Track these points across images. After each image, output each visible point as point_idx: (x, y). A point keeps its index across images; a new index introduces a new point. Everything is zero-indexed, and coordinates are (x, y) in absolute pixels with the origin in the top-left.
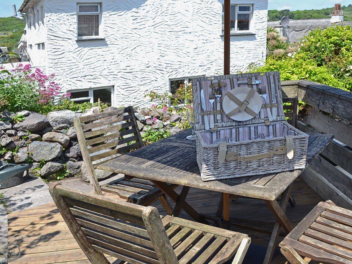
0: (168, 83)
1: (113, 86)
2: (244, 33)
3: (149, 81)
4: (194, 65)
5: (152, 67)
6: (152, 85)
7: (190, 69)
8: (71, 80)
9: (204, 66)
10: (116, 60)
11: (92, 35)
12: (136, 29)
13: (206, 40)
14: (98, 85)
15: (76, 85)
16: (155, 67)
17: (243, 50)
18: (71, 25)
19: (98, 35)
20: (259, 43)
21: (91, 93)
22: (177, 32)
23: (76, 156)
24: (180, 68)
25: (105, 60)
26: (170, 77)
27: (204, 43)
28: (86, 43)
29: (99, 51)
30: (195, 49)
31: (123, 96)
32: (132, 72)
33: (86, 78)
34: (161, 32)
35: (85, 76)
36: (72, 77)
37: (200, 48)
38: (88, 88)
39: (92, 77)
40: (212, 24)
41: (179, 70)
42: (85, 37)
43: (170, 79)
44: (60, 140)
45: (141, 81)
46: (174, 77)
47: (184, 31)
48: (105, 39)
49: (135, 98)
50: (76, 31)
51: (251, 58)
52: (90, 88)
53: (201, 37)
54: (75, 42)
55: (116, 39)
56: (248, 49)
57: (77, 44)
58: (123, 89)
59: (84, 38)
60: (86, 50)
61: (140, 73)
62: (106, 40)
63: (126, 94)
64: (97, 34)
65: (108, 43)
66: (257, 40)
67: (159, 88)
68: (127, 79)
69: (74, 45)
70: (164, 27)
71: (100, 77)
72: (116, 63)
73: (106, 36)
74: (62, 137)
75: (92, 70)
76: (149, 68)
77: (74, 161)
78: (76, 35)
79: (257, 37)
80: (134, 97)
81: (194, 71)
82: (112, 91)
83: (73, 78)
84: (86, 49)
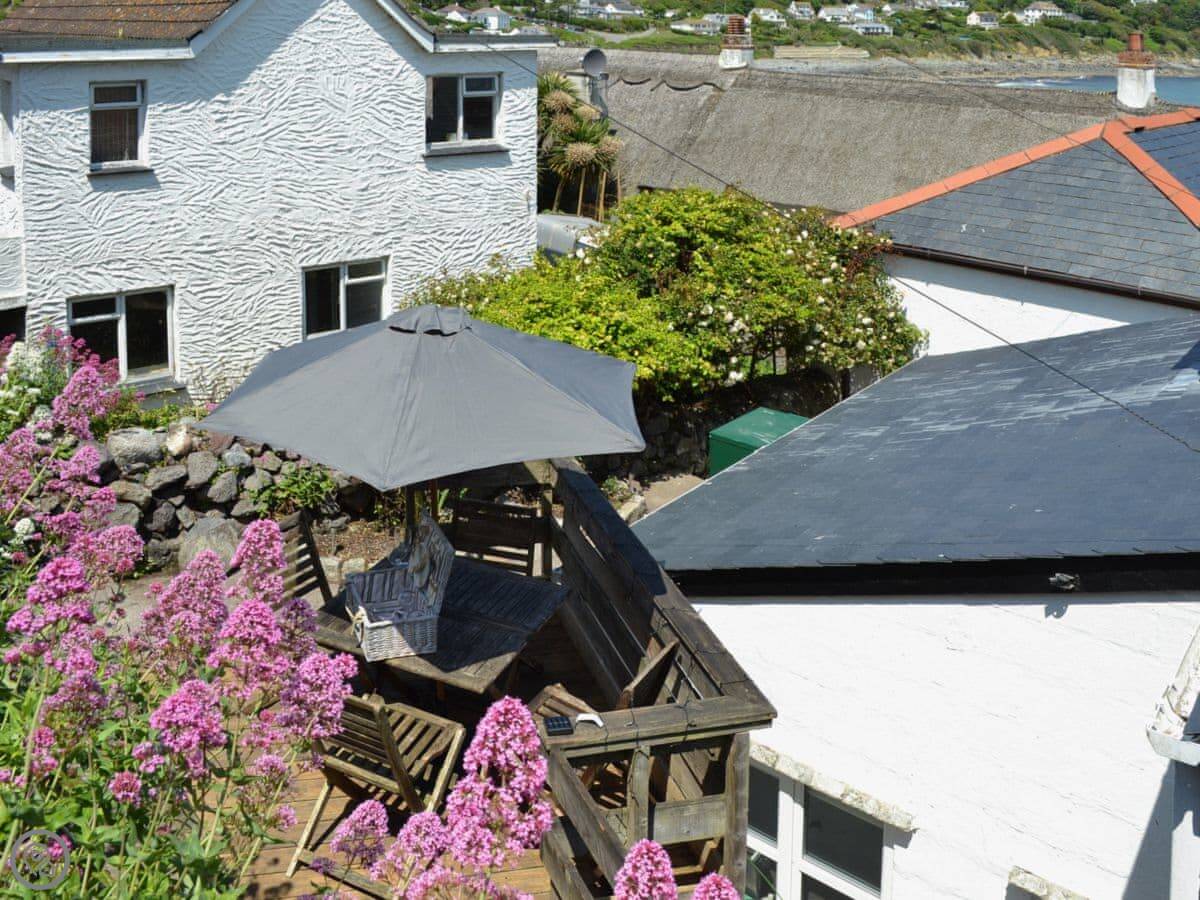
0: (300, 280)
1: (172, 287)
2: (480, 147)
3: (254, 273)
4: (362, 232)
5: (264, 237)
6: (261, 284)
7: (352, 242)
8: (76, 271)
9: (385, 234)
10: (178, 221)
11: (121, 159)
12: (223, 143)
13: (389, 168)
14: (137, 286)
15: (87, 285)
16: (269, 238)
17: (480, 191)
18: (76, 136)
19: (136, 159)
20: (518, 172)
21: (121, 304)
22: (320, 149)
23: (163, 529)
24: (327, 239)
25: (153, 223)
26: (304, 264)
27: (384, 175)
28: (111, 182)
29: (138, 198)
30: (363, 190)
31: (196, 313)
32: (215, 251)
33: (111, 266)
34: (282, 151)
35: (108, 263)
36: (78, 264)
37: (374, 187)
38: (114, 290)
39: (124, 266)
40: (402, 126)
41: (327, 244)
42: (107, 163)
43: (303, 268)
44: (136, 499)
45: (237, 273)
46: (313, 262)
47: (335, 145)
48: (152, 171)
49: (222, 318)
50: (88, 151)
51: (500, 210)
52: (120, 293)
53: (377, 162)
54: (86, 178)
55: (178, 170)
56: (492, 188)
57: (89, 184)
58: (195, 294)
59: (107, 165)
60: (111, 199)
61: (234, 253)
62: (156, 172)
63: (202, 306)
64: (134, 155)
65: (160, 178)
66: (515, 166)
67: (277, 292)
68: (203, 268)
69: (84, 187)
70: (289, 137)
71: (141, 263)
72: (178, 228)
73: (156, 162)
74: (139, 492)
75: (124, 248)
76: (256, 240)
77: (160, 539)
78: (88, 162)
79: (513, 158)
80: (221, 315)
81: (362, 246)
82: (169, 299)
83: (82, 266)
84: (110, 195)
